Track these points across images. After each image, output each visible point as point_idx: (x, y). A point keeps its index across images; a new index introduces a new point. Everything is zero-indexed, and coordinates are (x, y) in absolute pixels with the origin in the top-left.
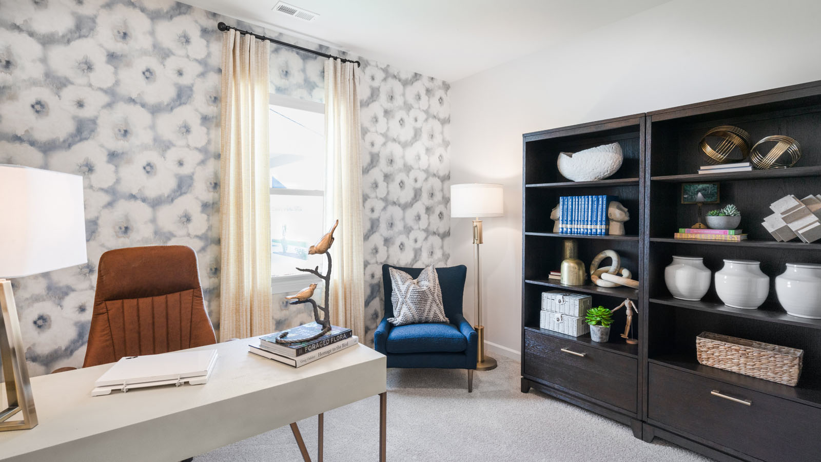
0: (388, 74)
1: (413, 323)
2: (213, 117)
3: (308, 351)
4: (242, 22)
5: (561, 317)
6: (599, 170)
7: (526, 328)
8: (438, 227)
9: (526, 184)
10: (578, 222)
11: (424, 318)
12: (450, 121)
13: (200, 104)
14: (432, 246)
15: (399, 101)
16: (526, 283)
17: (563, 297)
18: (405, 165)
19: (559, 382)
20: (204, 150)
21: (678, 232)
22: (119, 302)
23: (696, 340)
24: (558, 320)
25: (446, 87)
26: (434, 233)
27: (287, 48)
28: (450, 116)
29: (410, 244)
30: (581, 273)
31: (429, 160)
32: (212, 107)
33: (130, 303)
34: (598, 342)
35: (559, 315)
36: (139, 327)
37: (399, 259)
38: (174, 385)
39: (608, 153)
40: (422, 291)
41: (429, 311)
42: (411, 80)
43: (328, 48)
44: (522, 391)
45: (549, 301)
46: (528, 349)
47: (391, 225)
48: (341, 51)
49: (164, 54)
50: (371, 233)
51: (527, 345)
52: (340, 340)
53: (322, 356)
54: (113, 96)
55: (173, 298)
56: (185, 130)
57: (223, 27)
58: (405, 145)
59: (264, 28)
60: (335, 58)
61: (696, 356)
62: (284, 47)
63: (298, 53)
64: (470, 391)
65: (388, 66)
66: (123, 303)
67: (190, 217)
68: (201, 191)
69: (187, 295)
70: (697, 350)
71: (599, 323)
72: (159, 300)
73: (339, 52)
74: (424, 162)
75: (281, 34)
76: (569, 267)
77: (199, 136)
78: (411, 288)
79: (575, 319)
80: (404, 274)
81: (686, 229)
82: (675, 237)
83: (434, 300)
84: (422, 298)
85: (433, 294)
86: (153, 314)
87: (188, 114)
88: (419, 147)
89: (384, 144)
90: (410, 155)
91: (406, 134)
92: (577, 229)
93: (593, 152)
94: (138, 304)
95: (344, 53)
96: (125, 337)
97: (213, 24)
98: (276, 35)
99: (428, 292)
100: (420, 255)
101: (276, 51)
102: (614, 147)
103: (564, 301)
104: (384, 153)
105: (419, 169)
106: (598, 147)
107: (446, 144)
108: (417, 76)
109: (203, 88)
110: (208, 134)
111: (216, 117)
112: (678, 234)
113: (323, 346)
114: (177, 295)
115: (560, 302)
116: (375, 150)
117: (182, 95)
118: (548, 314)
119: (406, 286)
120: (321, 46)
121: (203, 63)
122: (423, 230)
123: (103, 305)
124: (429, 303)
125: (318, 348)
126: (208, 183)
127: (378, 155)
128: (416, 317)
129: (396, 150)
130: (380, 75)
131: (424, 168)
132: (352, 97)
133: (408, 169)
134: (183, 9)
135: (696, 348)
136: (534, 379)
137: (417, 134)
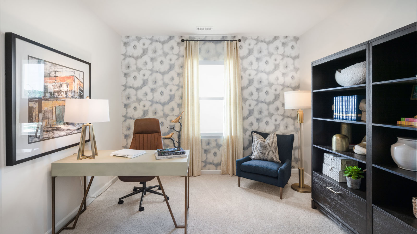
0: (258, 40)
1: (260, 160)
2: (181, 73)
3: (163, 155)
4: (191, 36)
5: (332, 168)
6: (355, 79)
7: (313, 172)
8: (291, 114)
9: (313, 90)
10: (342, 112)
11: (265, 158)
12: (299, 57)
13: (177, 69)
14: (287, 124)
15: (265, 52)
16: (313, 147)
17: (333, 157)
18: (269, 83)
19: (328, 207)
20: (178, 85)
21: (400, 120)
22: (139, 134)
23: (412, 200)
24: (330, 170)
25: (296, 39)
26: (288, 117)
27: (208, 42)
28: (299, 54)
29: (272, 122)
30: (344, 143)
31: (284, 79)
32: (181, 70)
33: (141, 135)
34: (350, 188)
35: (330, 167)
36: (143, 143)
37: (265, 129)
38: (125, 157)
39: (360, 68)
40: (264, 145)
41: (268, 155)
42: (272, 41)
43: (226, 37)
44: (312, 207)
45: (327, 158)
46: (314, 184)
47: (261, 112)
48: (233, 36)
49: (165, 54)
50: (249, 116)
51: (314, 181)
52: (179, 154)
53: (168, 158)
54: (152, 71)
55: (153, 135)
56: (172, 79)
57: (183, 41)
58: (268, 73)
59: (199, 36)
60: (228, 41)
61: (413, 212)
62: (207, 42)
63: (213, 43)
64: (281, 198)
65: (258, 37)
66: (140, 135)
67: (174, 109)
68: (177, 100)
69: (157, 134)
70: (413, 207)
71: (350, 176)
72: (149, 135)
73: (232, 37)
74: (281, 80)
75: (206, 37)
76: (337, 140)
77: (176, 81)
78: (259, 143)
79: (338, 171)
80: (259, 136)
81: (406, 118)
82: (397, 124)
83: (271, 150)
84: (264, 148)
85: (271, 147)
86: (147, 139)
87: (173, 73)
88: (278, 73)
89: (256, 74)
90: (272, 78)
91: (270, 67)
92: (342, 116)
93: (351, 68)
94: (144, 136)
95: (234, 37)
96: (139, 145)
97: (180, 40)
98: (204, 37)
99: (267, 146)
100: (279, 128)
101: (204, 43)
102: (364, 64)
103: (333, 160)
104: (256, 79)
105: (278, 84)
106: (354, 65)
107: (296, 69)
108: (276, 38)
109: (177, 64)
110: (179, 79)
111: (182, 73)
112: (400, 121)
113: (170, 155)
114: (154, 134)
115: (332, 159)
116: (251, 77)
117: (172, 67)
118: (326, 165)
119: (257, 141)
120: (223, 37)
121: (178, 55)
122: (281, 115)
123: (135, 135)
124: (268, 151)
125: (168, 155)
126: (180, 97)
127: (253, 80)
128: (261, 157)
129: (264, 76)
130: (253, 43)
131: (281, 84)
132: (236, 56)
133: (271, 85)
134: (172, 38)
135: (412, 206)
136: (317, 202)
137: (276, 67)
